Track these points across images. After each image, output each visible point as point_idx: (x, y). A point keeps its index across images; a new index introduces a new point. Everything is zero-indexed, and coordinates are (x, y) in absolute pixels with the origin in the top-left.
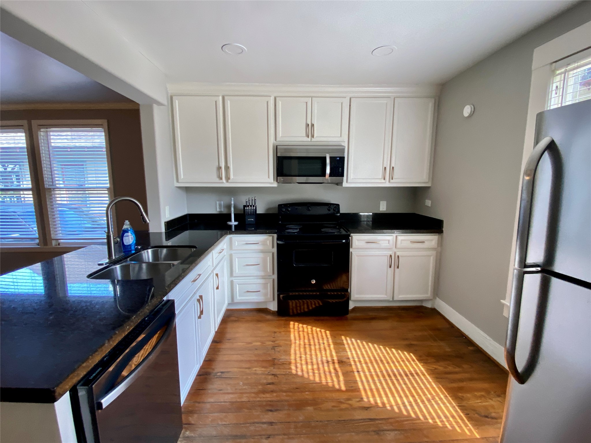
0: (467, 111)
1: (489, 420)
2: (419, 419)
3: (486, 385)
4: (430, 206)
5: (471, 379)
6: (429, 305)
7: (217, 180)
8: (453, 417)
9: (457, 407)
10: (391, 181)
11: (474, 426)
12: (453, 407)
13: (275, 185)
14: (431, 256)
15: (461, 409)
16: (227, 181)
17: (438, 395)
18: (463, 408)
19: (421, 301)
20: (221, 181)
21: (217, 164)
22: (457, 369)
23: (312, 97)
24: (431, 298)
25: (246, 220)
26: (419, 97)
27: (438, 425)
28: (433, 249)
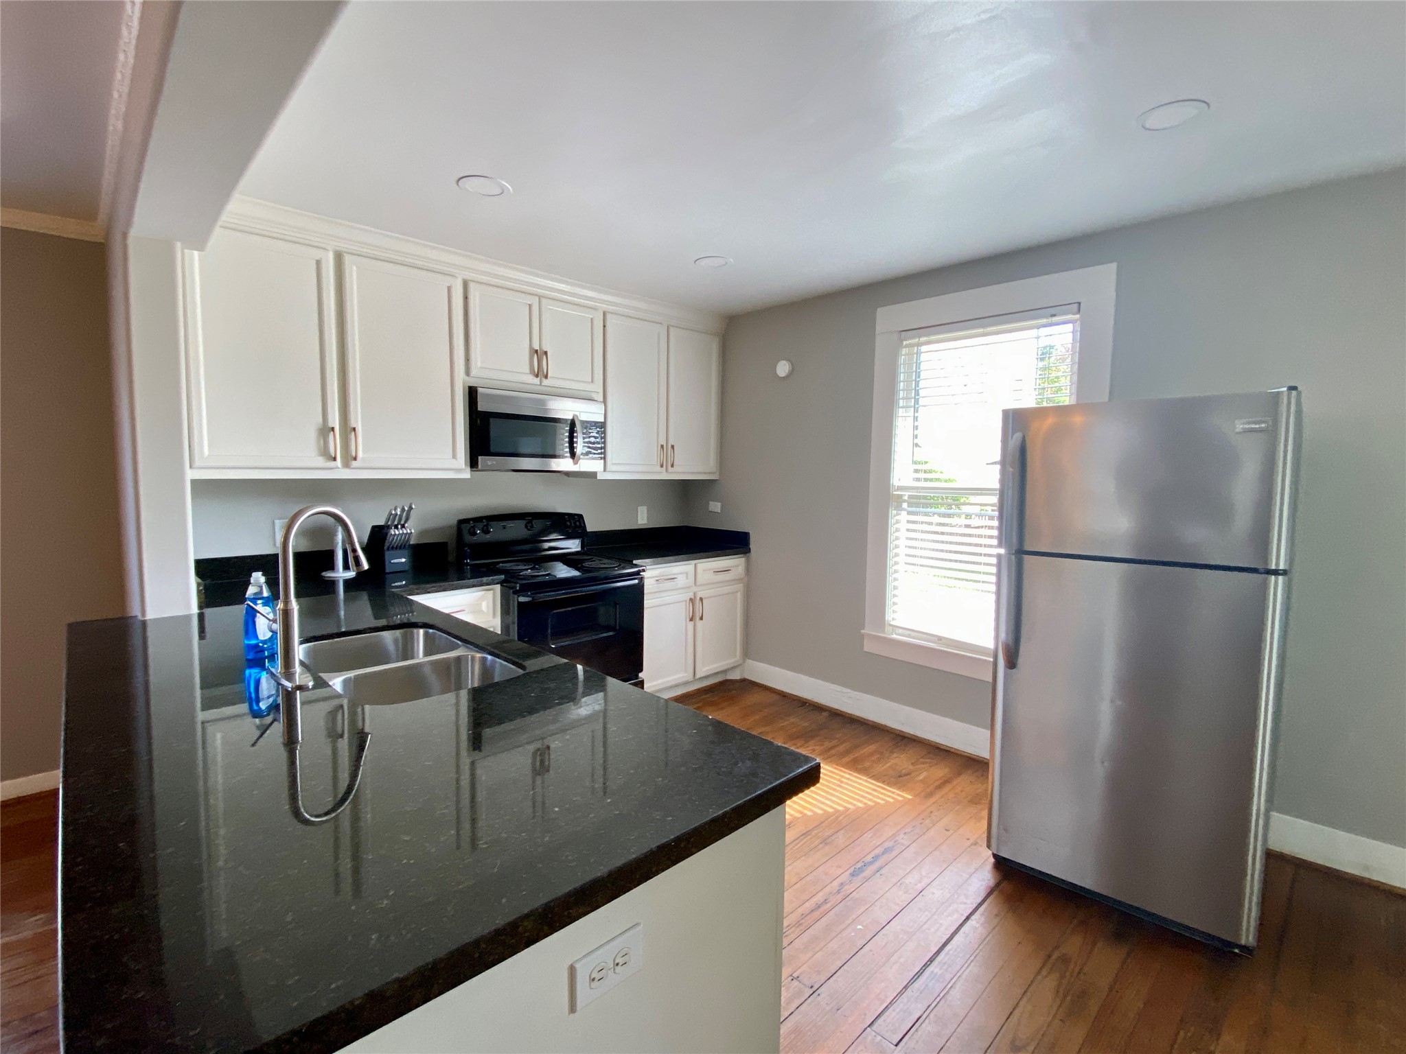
0: (783, 369)
1: (904, 778)
2: (849, 809)
3: (872, 748)
4: (719, 511)
5: (856, 747)
6: (735, 676)
7: (321, 462)
8: (874, 790)
9: (869, 780)
10: (670, 469)
11: (899, 789)
12: (866, 781)
13: (467, 474)
14: (737, 592)
15: (874, 780)
16: (346, 465)
17: (842, 777)
18: (874, 777)
19: (725, 672)
20: (332, 464)
21: (320, 420)
22: (834, 742)
23: (540, 297)
24: (741, 662)
25: (387, 562)
26: (697, 331)
27: (869, 805)
28: (739, 580)
